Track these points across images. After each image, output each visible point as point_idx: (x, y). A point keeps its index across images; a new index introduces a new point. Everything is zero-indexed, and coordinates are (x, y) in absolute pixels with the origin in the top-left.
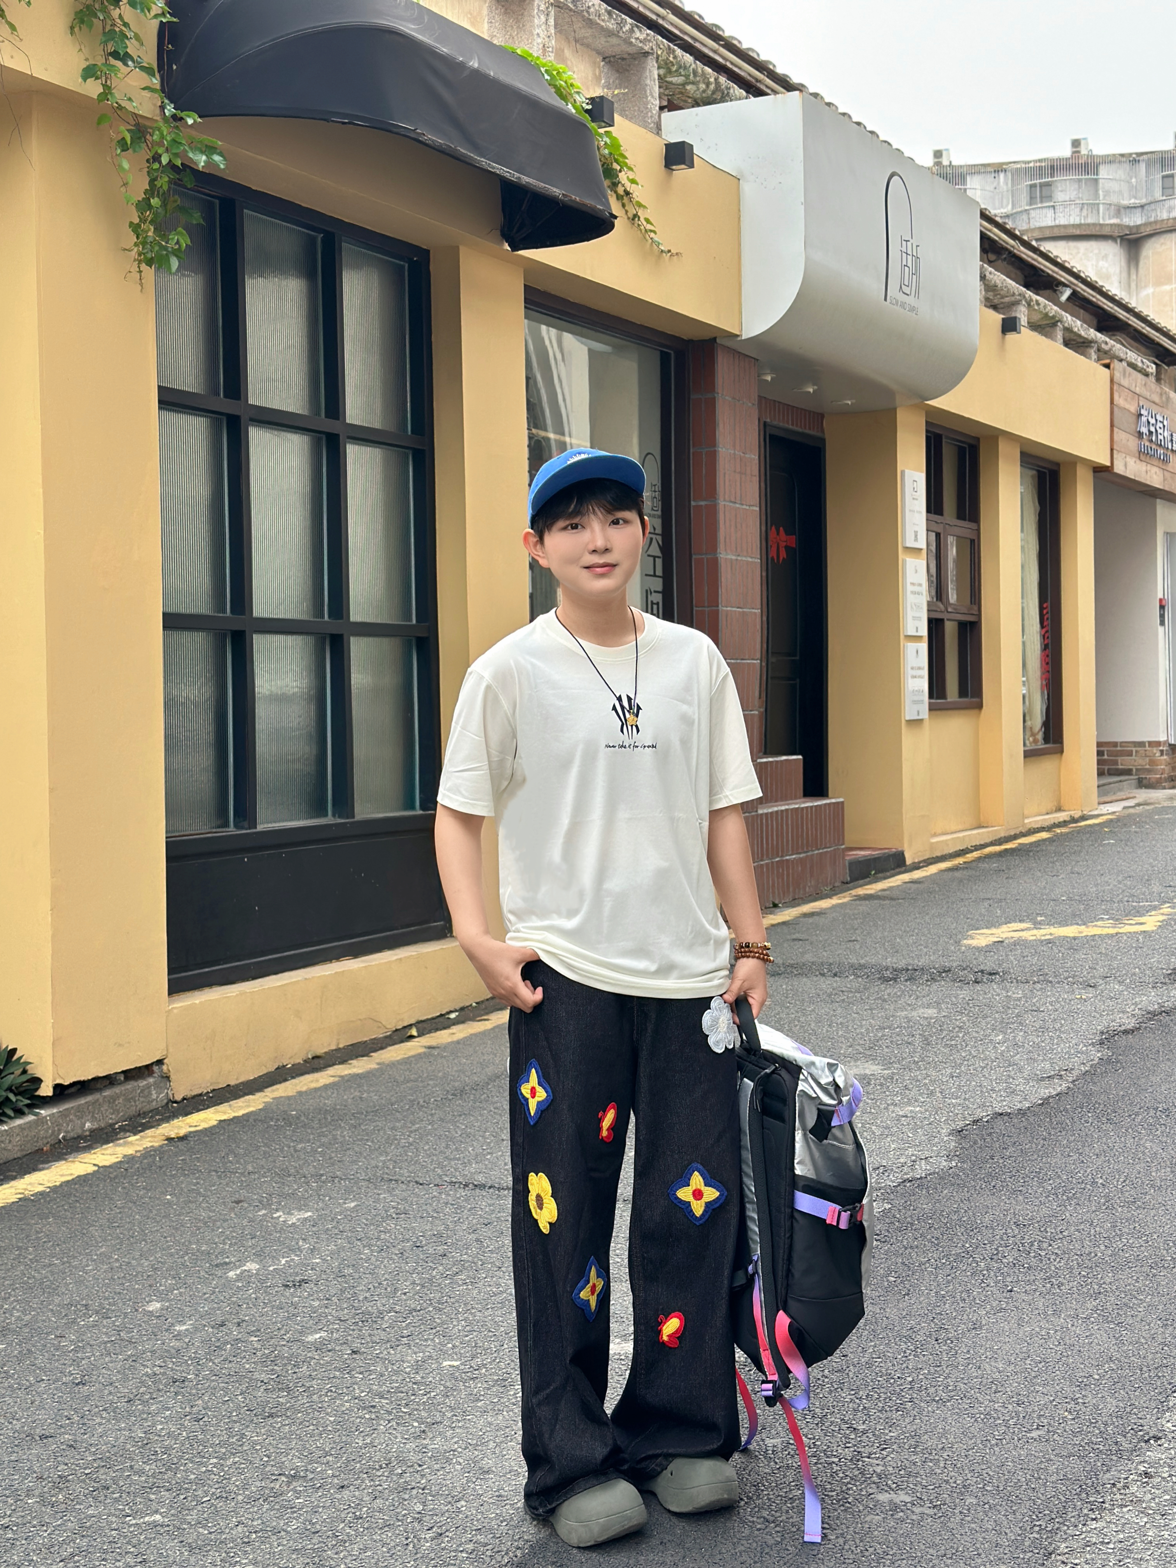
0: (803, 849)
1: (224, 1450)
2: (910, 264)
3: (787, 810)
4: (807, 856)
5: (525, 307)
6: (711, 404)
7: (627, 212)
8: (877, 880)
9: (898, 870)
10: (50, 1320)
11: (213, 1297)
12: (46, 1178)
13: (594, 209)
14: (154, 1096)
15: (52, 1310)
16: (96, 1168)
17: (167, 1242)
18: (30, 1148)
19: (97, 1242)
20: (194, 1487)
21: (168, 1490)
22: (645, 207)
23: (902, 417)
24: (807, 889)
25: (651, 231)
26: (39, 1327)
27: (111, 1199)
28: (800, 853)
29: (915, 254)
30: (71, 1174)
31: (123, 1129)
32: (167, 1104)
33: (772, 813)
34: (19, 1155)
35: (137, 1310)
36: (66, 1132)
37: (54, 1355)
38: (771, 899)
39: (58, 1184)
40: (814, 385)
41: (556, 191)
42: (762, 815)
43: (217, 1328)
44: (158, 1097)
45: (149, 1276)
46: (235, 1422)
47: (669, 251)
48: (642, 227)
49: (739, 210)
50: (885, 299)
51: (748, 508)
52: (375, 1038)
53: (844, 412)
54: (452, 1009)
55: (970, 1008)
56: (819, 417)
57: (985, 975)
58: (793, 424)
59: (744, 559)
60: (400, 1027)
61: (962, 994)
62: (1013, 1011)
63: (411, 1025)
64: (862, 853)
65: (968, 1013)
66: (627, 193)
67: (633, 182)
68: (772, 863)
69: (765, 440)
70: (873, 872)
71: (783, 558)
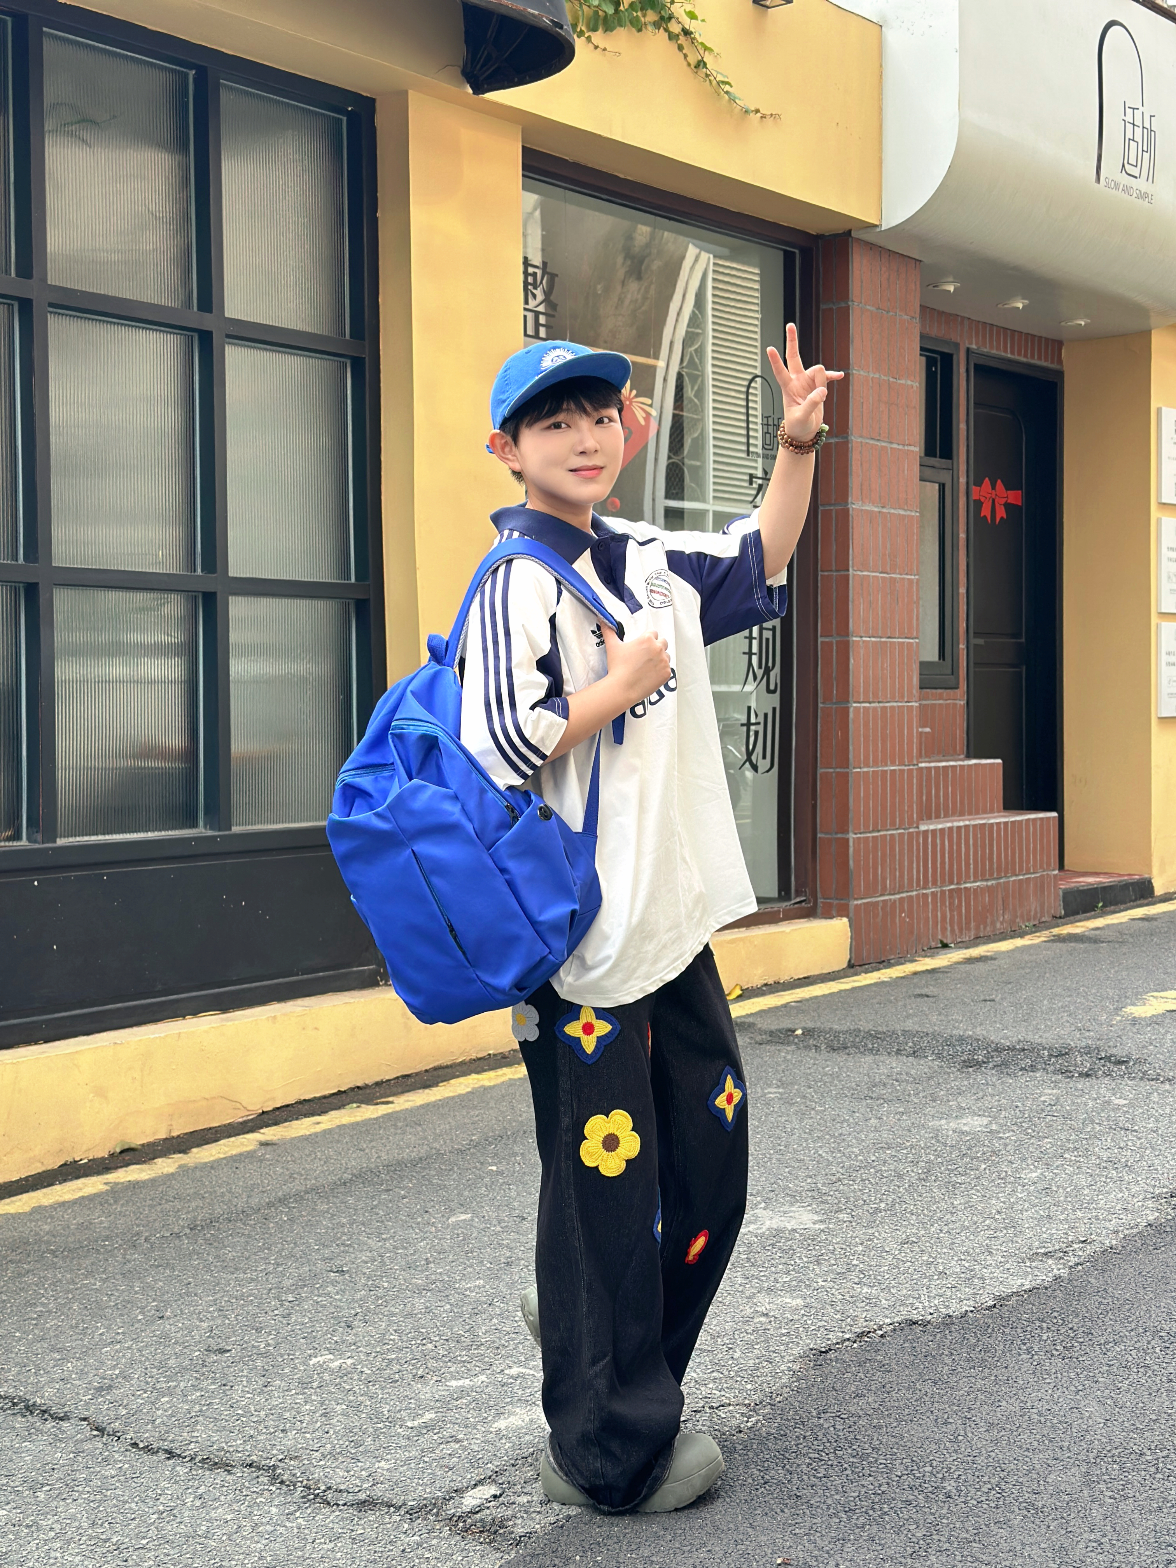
0: (991, 874)
2: (1139, 139)
3: (967, 827)
4: (998, 884)
5: (523, 176)
6: (845, 315)
7: (685, 56)
8: (1103, 914)
24: (998, 925)
25: (724, 82)
28: (987, 880)
29: (1147, 125)
33: (942, 830)
38: (940, 937)
40: (1021, 298)
42: (926, 832)
47: (757, 111)
48: (712, 78)
49: (881, 66)
50: (1098, 179)
51: (901, 447)
52: (229, 1124)
53: (1087, 338)
54: (359, 1084)
55: (1039, 1118)
56: (1056, 345)
57: (1108, 1064)
58: (1012, 353)
59: (892, 511)
60: (270, 1109)
61: (1048, 1094)
62: (1093, 1128)
63: (288, 1106)
64: (1091, 880)
65: (1029, 1128)
66: (686, 32)
67: (692, 16)
68: (943, 892)
69: (967, 371)
70: (1100, 904)
71: (1002, 518)
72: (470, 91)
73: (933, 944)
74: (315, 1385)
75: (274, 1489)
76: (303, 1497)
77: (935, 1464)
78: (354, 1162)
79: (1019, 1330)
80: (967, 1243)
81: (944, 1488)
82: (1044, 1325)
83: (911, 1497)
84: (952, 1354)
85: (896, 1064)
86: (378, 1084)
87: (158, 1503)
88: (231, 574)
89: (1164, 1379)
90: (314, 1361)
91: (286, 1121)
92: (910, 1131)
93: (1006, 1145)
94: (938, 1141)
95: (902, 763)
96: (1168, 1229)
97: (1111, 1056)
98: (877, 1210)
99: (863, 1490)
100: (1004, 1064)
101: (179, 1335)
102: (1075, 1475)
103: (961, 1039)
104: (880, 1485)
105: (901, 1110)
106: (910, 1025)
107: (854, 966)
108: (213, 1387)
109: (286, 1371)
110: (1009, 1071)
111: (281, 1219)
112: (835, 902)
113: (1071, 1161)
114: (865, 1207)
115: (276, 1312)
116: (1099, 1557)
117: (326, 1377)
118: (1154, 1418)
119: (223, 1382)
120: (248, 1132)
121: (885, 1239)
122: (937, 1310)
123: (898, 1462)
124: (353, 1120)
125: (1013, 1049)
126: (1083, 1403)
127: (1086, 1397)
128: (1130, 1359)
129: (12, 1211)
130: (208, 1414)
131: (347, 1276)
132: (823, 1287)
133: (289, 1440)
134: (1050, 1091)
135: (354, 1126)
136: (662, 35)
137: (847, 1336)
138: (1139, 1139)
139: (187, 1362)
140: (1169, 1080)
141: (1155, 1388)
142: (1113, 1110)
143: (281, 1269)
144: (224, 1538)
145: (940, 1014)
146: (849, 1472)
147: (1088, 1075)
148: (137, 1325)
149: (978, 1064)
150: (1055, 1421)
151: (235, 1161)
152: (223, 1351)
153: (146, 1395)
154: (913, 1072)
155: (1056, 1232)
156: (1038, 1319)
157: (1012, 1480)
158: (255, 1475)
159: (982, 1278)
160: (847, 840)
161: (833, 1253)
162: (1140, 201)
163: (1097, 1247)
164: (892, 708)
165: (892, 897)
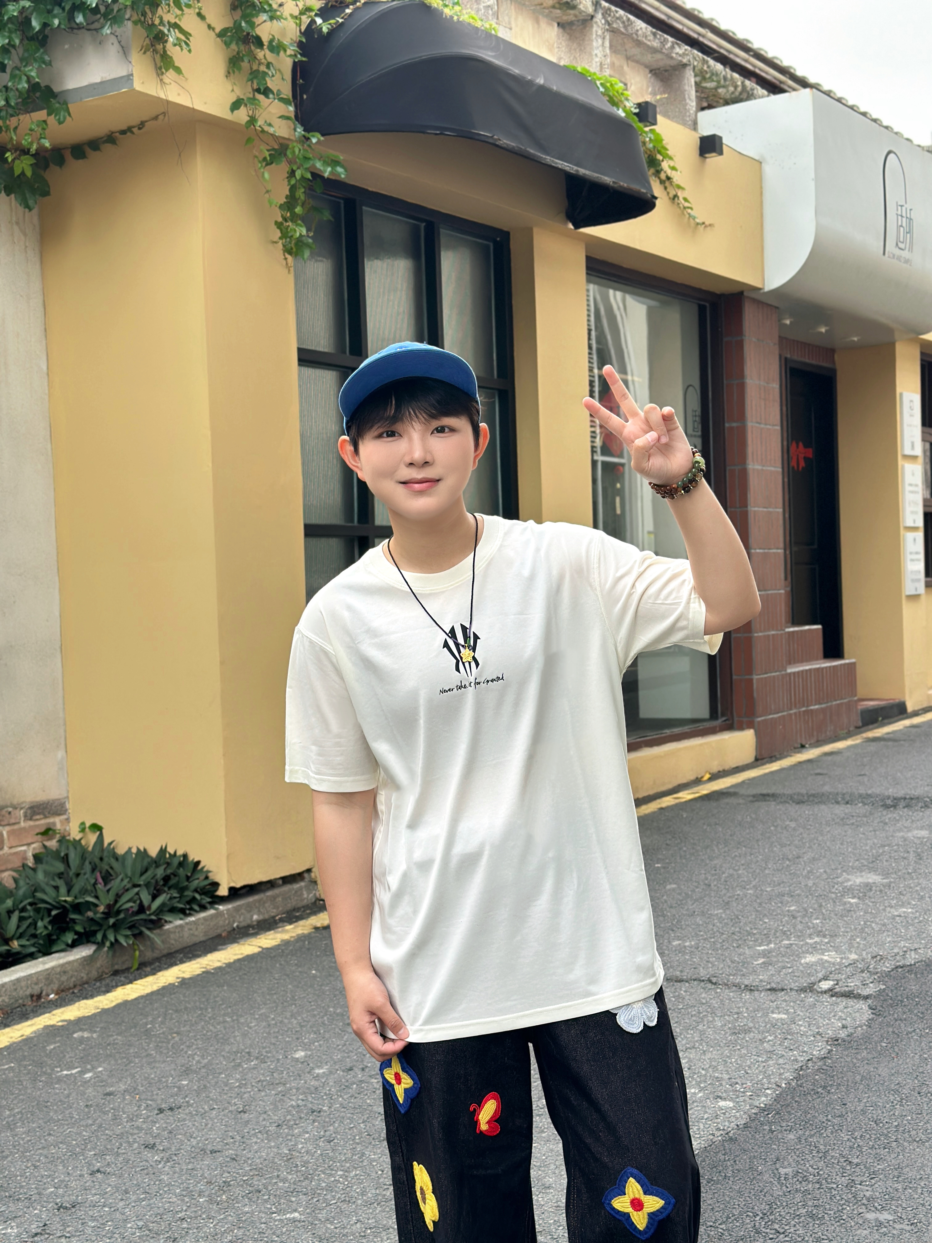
0: (824, 700)
1: (348, 1165)
2: (904, 225)
3: (809, 670)
4: (828, 706)
5: (587, 273)
6: (740, 345)
7: (668, 193)
8: (885, 725)
9: (900, 717)
10: (221, 1063)
11: (344, 1048)
12: (223, 956)
13: (639, 192)
14: (305, 896)
15: (223, 1056)
16: (260, 949)
17: (311, 1006)
18: (212, 934)
19: (259, 1005)
20: (325, 1193)
21: (305, 1194)
22: (683, 189)
23: (900, 349)
24: (828, 733)
25: (688, 208)
26: (213, 1069)
27: (271, 973)
28: (822, 704)
29: (908, 216)
30: (242, 954)
31: (282, 920)
32: (315, 902)
33: (798, 672)
34: (202, 939)
35: (286, 1057)
36: (239, 922)
37: (223, 1090)
38: (799, 741)
39: (232, 961)
40: (826, 325)
41: (607, 180)
42: (790, 673)
43: (347, 1072)
44: (308, 897)
45: (296, 1031)
46: (358, 1144)
47: (703, 223)
48: (681, 206)
49: (761, 187)
50: (884, 254)
51: (770, 427)
53: (852, 347)
56: (831, 352)
58: (808, 359)
59: (768, 468)
64: (872, 703)
66: (668, 178)
67: (673, 168)
68: (800, 712)
69: (786, 372)
70: (880, 719)
71: (803, 468)
72: (572, 227)
73: (796, 745)
94: (909, 842)
95: (777, 630)
100: (908, 806)
103: (868, 795)
106: (828, 790)
107: (759, 760)
110: (916, 809)
112: (746, 720)
114: (901, 872)
125: (905, 798)
136: (657, 181)
145: (840, 783)
154: (858, 811)
160: (753, 680)
162: (905, 265)
165: (775, 716)
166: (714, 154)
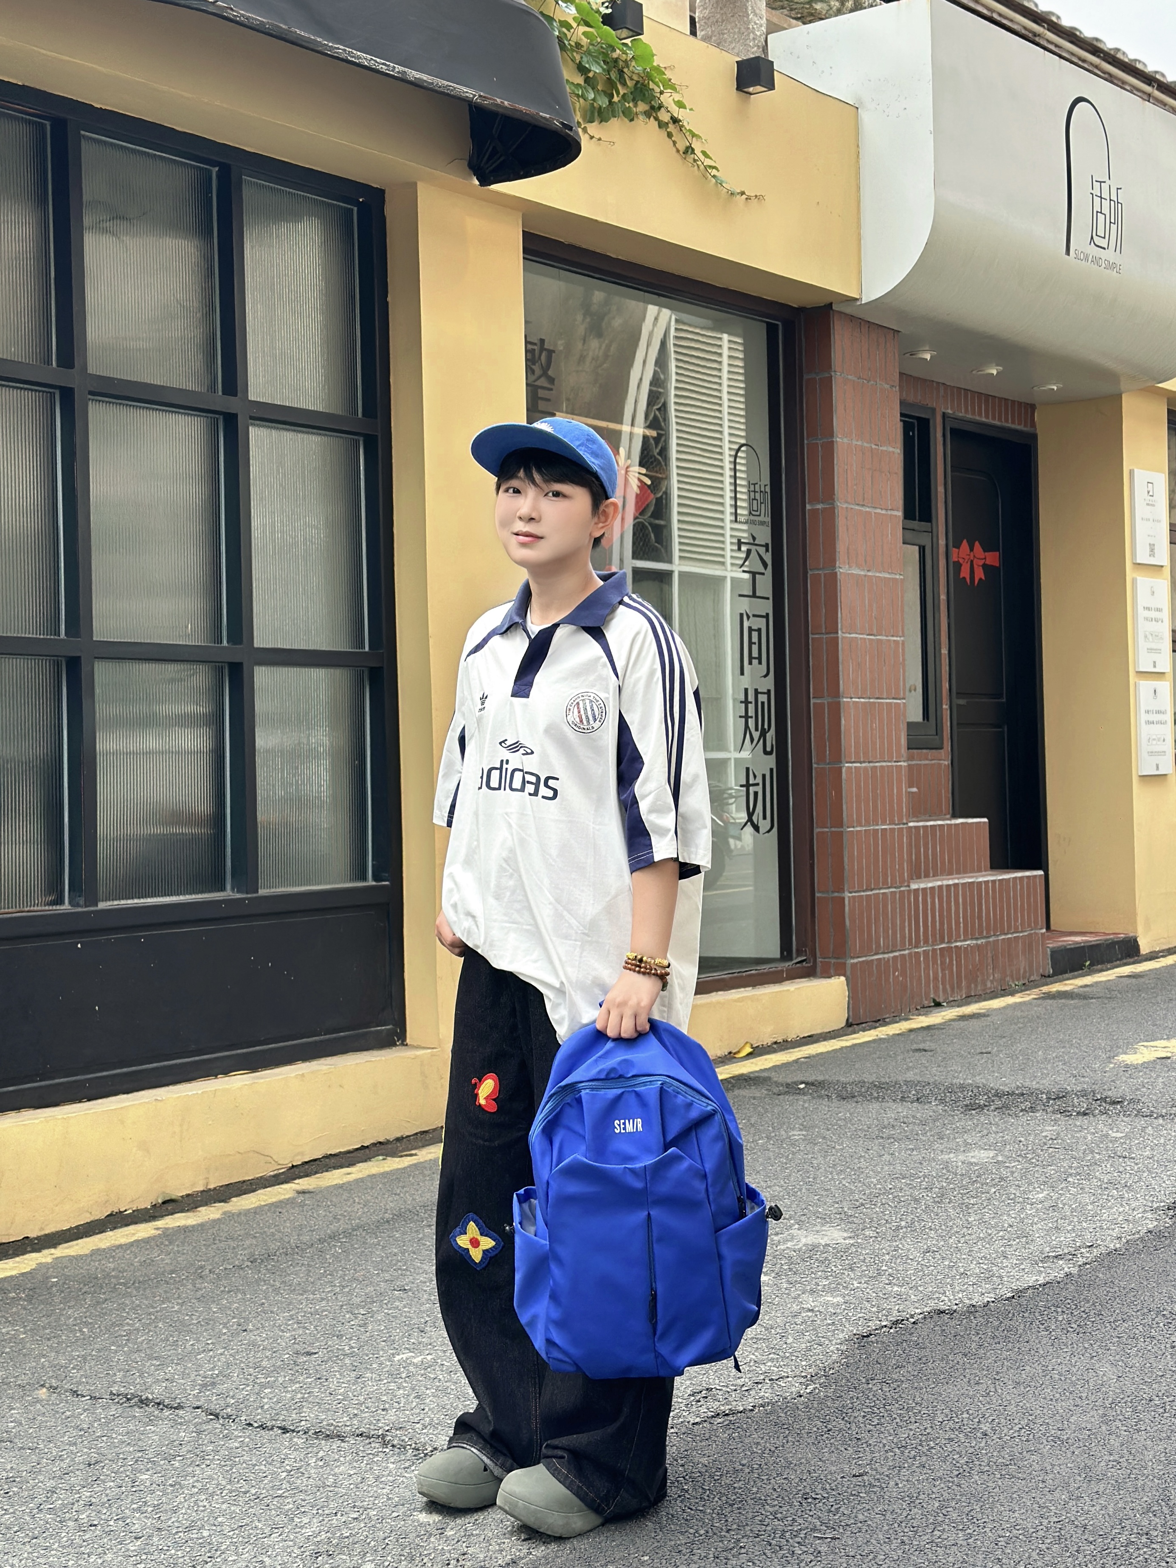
0: (981, 933)
2: (1106, 210)
3: (956, 885)
4: (988, 943)
5: (524, 258)
6: (827, 384)
7: (674, 143)
8: (1090, 973)
9: (1125, 961)
22: (698, 136)
23: (1130, 403)
24: (989, 984)
25: (711, 166)
28: (977, 939)
29: (1114, 197)
33: (932, 888)
38: (932, 996)
40: (995, 365)
41: (468, 92)
42: (916, 890)
47: (743, 193)
48: (699, 163)
49: (858, 146)
50: (1068, 252)
51: (884, 512)
52: (261, 1177)
53: (1060, 402)
54: (381, 1140)
55: (1042, 1150)
56: (1029, 409)
57: (1104, 1104)
58: (987, 417)
59: (878, 574)
60: (299, 1163)
61: (1049, 1130)
62: (1093, 1157)
63: (315, 1160)
64: (1078, 939)
65: (1033, 1158)
66: (675, 121)
67: (681, 105)
68: (934, 950)
69: (944, 436)
70: (1088, 963)
71: (980, 579)
72: (477, 183)
73: (926, 1003)
74: (404, 1375)
75: (387, 1450)
76: (415, 1456)
77: (971, 1412)
78: (391, 1204)
79: (1037, 1314)
80: (984, 1250)
81: (981, 1429)
82: (1059, 1310)
83: (953, 1436)
84: (978, 1334)
85: (903, 1110)
86: (398, 1140)
87: (284, 1464)
88: (256, 645)
89: (1168, 1346)
90: (397, 1358)
91: (316, 1173)
92: (921, 1163)
93: (1012, 1173)
94: (948, 1171)
95: (892, 822)
96: (1166, 1234)
97: (1106, 1097)
98: (898, 1228)
99: (912, 1433)
100: (1006, 1107)
101: (266, 1343)
102: (1093, 1418)
103: (962, 1087)
104: (926, 1429)
105: (910, 1147)
106: (910, 1076)
107: (852, 1025)
108: (309, 1380)
109: (374, 1366)
110: (1011, 1113)
111: (336, 1251)
112: (833, 961)
113: (1074, 1183)
114: (888, 1225)
115: (352, 1323)
116: (1118, 1472)
117: (411, 1368)
118: (1161, 1374)
119: (318, 1376)
120: (282, 1183)
121: (909, 1250)
122: (961, 1301)
123: (939, 1412)
124: (382, 1170)
125: (1013, 1093)
126: (1097, 1366)
127: (1099, 1360)
128: (1137, 1332)
129: (73, 1254)
130: (310, 1399)
131: (410, 1293)
132: (858, 1287)
133: (391, 1416)
134: (1051, 1128)
135: (384, 1175)
136: (653, 123)
137: (884, 1323)
138: (1137, 1164)
139: (280, 1363)
140: (1163, 1116)
141: (1160, 1352)
142: (1111, 1142)
143: (347, 1290)
144: (352, 1486)
145: (939, 1066)
146: (898, 1420)
147: (1085, 1114)
148: (223, 1337)
149: (981, 1108)
150: (1074, 1378)
151: (277, 1207)
152: (309, 1354)
153: (249, 1388)
154: (918, 1115)
155: (1064, 1240)
156: (1053, 1305)
157: (1040, 1421)
158: (367, 1441)
159: (1001, 1277)
160: (843, 898)
161: (864, 1261)
162: (1109, 271)
163: (1103, 1250)
164: (882, 767)
165: (886, 956)
166: (759, 88)
